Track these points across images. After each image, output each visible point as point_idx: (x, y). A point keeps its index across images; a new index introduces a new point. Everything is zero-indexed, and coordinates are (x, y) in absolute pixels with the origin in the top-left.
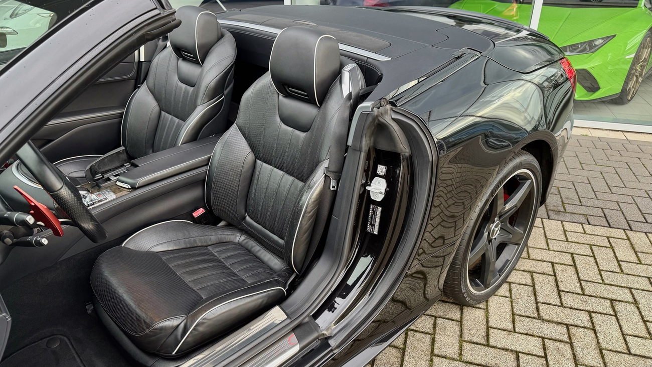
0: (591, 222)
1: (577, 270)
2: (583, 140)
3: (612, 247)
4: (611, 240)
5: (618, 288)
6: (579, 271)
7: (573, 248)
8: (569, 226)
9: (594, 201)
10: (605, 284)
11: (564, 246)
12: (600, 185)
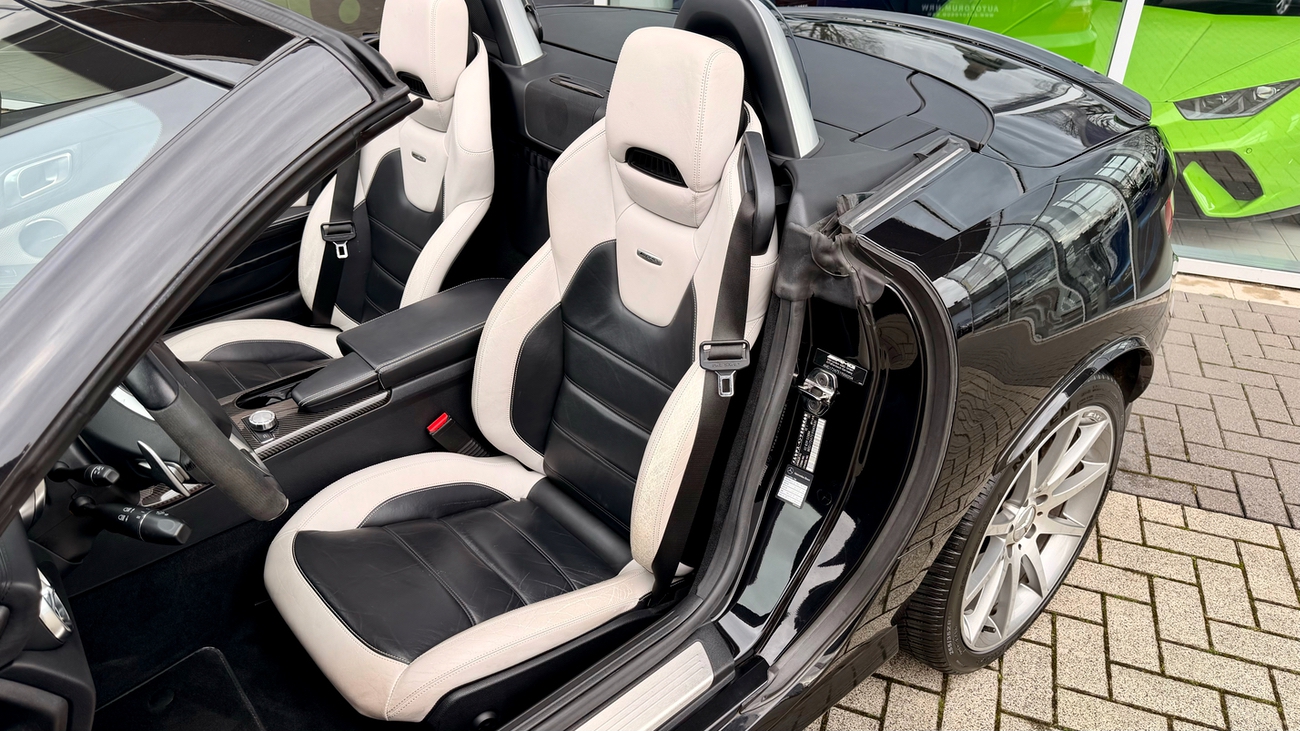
0: (1204, 504)
1: (1155, 616)
2: (1213, 306)
3: (1242, 566)
4: (1243, 548)
5: (1242, 664)
6: (1160, 618)
7: (1154, 563)
8: (1152, 509)
9: (1218, 452)
10: (1214, 654)
11: (1135, 557)
12: (1235, 416)
